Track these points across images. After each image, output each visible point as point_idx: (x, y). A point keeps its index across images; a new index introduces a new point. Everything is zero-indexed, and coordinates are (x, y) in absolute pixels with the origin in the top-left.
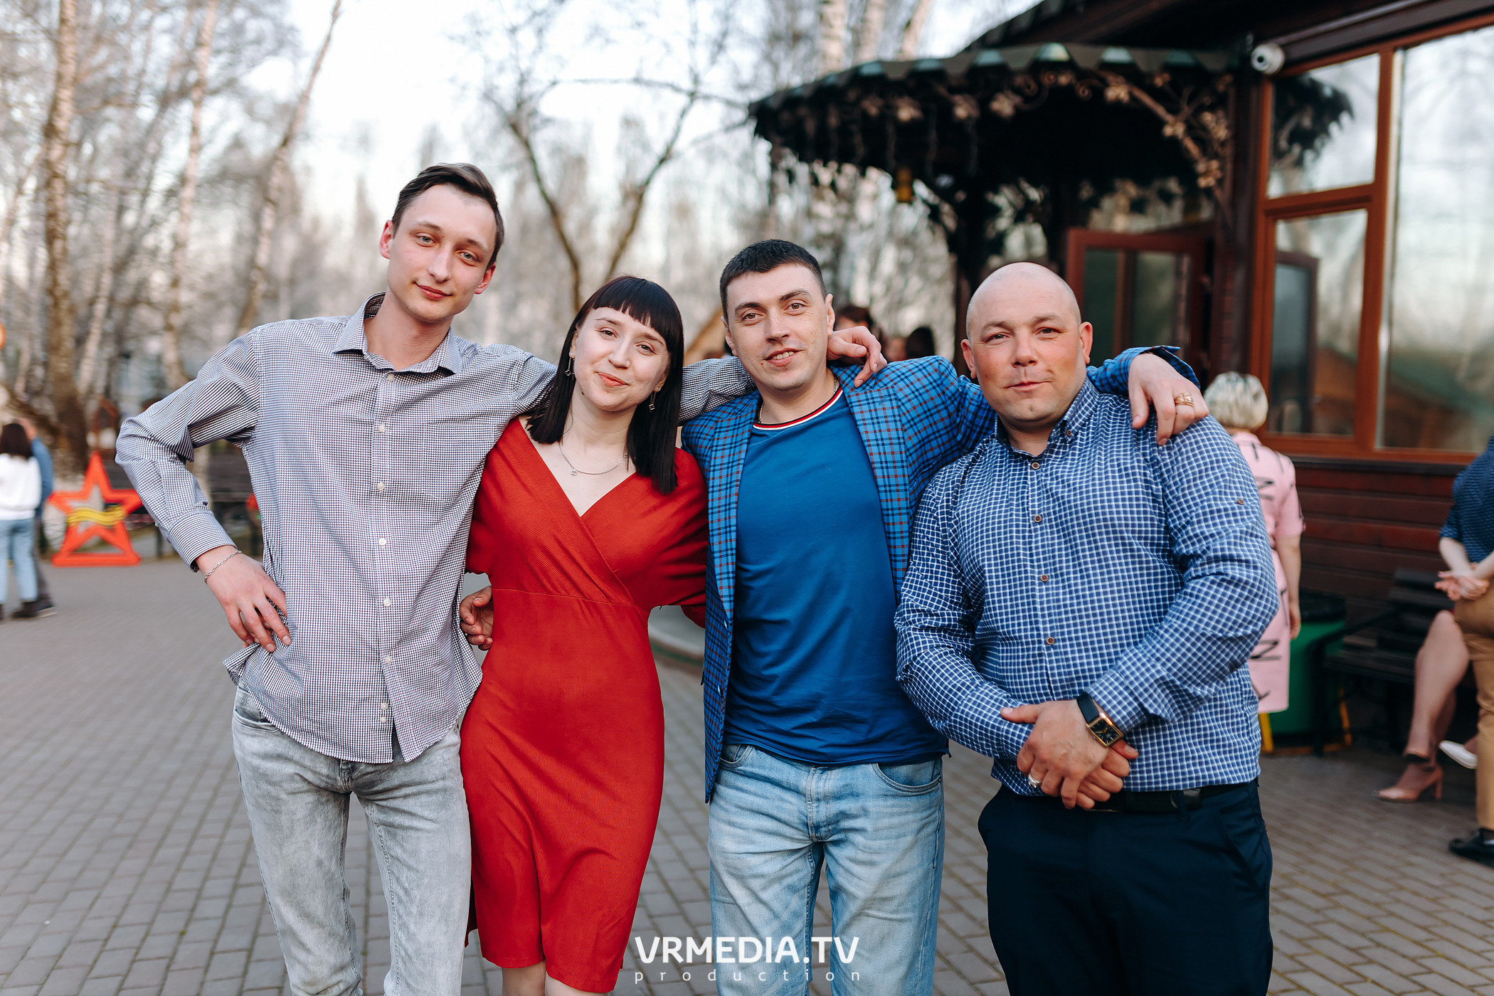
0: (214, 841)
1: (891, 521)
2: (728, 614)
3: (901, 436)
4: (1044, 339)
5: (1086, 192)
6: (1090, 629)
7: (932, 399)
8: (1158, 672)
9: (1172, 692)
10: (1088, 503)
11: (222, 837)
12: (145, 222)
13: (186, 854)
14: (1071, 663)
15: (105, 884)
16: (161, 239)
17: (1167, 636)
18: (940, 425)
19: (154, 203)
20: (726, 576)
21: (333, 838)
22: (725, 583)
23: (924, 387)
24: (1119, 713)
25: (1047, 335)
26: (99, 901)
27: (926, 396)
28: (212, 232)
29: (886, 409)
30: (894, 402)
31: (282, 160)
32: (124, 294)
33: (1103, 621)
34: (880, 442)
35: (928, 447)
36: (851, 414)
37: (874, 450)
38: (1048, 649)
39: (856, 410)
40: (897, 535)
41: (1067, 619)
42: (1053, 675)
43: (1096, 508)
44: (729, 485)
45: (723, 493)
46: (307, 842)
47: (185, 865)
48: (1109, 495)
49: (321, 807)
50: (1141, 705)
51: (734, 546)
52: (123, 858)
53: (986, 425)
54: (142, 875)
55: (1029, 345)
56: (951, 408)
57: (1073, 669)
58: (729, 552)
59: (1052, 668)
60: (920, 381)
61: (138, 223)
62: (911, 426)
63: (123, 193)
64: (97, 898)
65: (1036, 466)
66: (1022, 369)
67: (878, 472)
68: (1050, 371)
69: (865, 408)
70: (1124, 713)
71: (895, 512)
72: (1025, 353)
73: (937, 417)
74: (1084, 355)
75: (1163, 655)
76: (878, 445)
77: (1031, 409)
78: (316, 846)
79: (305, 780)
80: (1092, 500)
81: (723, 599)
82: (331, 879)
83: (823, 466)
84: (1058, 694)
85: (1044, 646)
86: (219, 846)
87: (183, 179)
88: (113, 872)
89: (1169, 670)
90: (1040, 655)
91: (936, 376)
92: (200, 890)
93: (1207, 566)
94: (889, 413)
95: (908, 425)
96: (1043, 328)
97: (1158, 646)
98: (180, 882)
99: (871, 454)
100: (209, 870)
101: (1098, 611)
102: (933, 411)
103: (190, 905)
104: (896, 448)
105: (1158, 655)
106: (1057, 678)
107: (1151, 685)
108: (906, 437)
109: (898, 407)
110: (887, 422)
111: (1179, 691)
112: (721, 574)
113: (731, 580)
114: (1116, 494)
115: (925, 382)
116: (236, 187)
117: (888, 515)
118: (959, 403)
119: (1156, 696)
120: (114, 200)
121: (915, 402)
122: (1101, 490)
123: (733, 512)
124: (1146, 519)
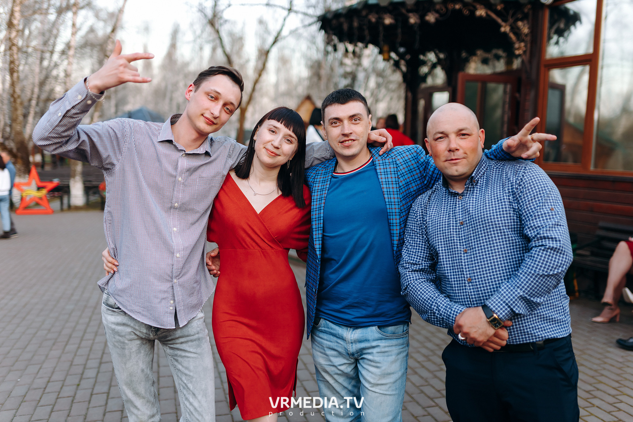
0: (91, 342)
1: (391, 218)
2: (319, 256)
3: (397, 180)
4: (462, 139)
5: (464, 55)
6: (487, 274)
7: (412, 165)
8: (519, 293)
9: (525, 302)
10: (484, 215)
11: (94, 340)
12: (52, 64)
13: (79, 348)
14: (479, 289)
15: (44, 362)
16: (60, 72)
17: (521, 276)
18: (416, 177)
19: (56, 57)
20: (318, 239)
21: (148, 359)
22: (317, 242)
23: (409, 159)
24: (501, 314)
25: (463, 137)
26: (41, 370)
27: (410, 163)
28: (82, 69)
29: (391, 168)
30: (395, 165)
31: (112, 38)
32: (44, 96)
33: (492, 269)
34: (387, 183)
35: (410, 186)
36: (376, 170)
37: (385, 186)
38: (468, 283)
39: (378, 168)
40: (394, 225)
41: (476, 269)
42: (472, 295)
43: (487, 217)
44: (321, 199)
45: (318, 202)
46: (137, 362)
47: (78, 353)
48: (493, 210)
49: (143, 346)
50: (512, 309)
51: (322, 226)
52: (51, 350)
53: (438, 177)
54: (60, 358)
55: (455, 142)
56: (421, 169)
57: (480, 292)
58: (320, 229)
59: (471, 292)
60: (407, 156)
61: (49, 65)
62: (402, 176)
63: (43, 52)
64: (40, 368)
65: (460, 198)
66: (452, 153)
67: (386, 196)
68: (466, 153)
69: (382, 167)
70: (504, 314)
71: (393, 214)
72: (453, 146)
73: (414, 173)
74: (481, 145)
75: (520, 285)
76: (386, 184)
77: (457, 171)
78: (141, 363)
79: (136, 334)
80: (485, 213)
81: (317, 250)
82: (148, 377)
83: (363, 192)
84: (474, 304)
85: (467, 282)
86: (93, 344)
87: (68, 46)
88: (47, 356)
89: (524, 292)
90: (465, 286)
91: (415, 154)
92: (85, 365)
93: (537, 242)
94: (392, 170)
95: (401, 176)
96: (461, 134)
97: (518, 281)
98: (76, 361)
99: (383, 188)
100: (89, 355)
101: (490, 265)
102: (412, 170)
103: (81, 372)
104: (395, 186)
105: (518, 285)
106: (473, 297)
107: (516, 300)
108: (399, 181)
109: (397, 167)
110: (391, 174)
111: (529, 301)
112: (316, 238)
113: (320, 241)
114: (496, 209)
115: (410, 157)
116: (92, 50)
117: (390, 215)
118: (425, 167)
119: (518, 304)
120: (39, 55)
121: (404, 166)
122: (489, 208)
123: (322, 211)
124: (511, 219)
